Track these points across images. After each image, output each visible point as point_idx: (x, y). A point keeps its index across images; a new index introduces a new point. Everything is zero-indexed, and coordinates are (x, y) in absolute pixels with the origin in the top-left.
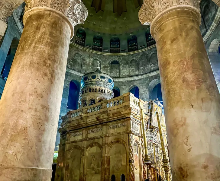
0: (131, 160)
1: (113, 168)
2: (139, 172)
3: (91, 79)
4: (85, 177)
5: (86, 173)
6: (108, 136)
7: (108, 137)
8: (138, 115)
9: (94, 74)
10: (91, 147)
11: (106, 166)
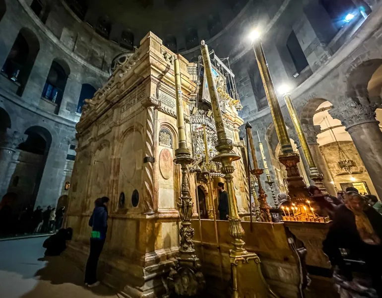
0: (147, 156)
1: (123, 179)
2: (173, 185)
3: (119, 62)
4: (88, 200)
5: (91, 193)
6: (118, 124)
7: (120, 125)
8: (168, 74)
9: (123, 56)
10: (100, 150)
11: (112, 177)
